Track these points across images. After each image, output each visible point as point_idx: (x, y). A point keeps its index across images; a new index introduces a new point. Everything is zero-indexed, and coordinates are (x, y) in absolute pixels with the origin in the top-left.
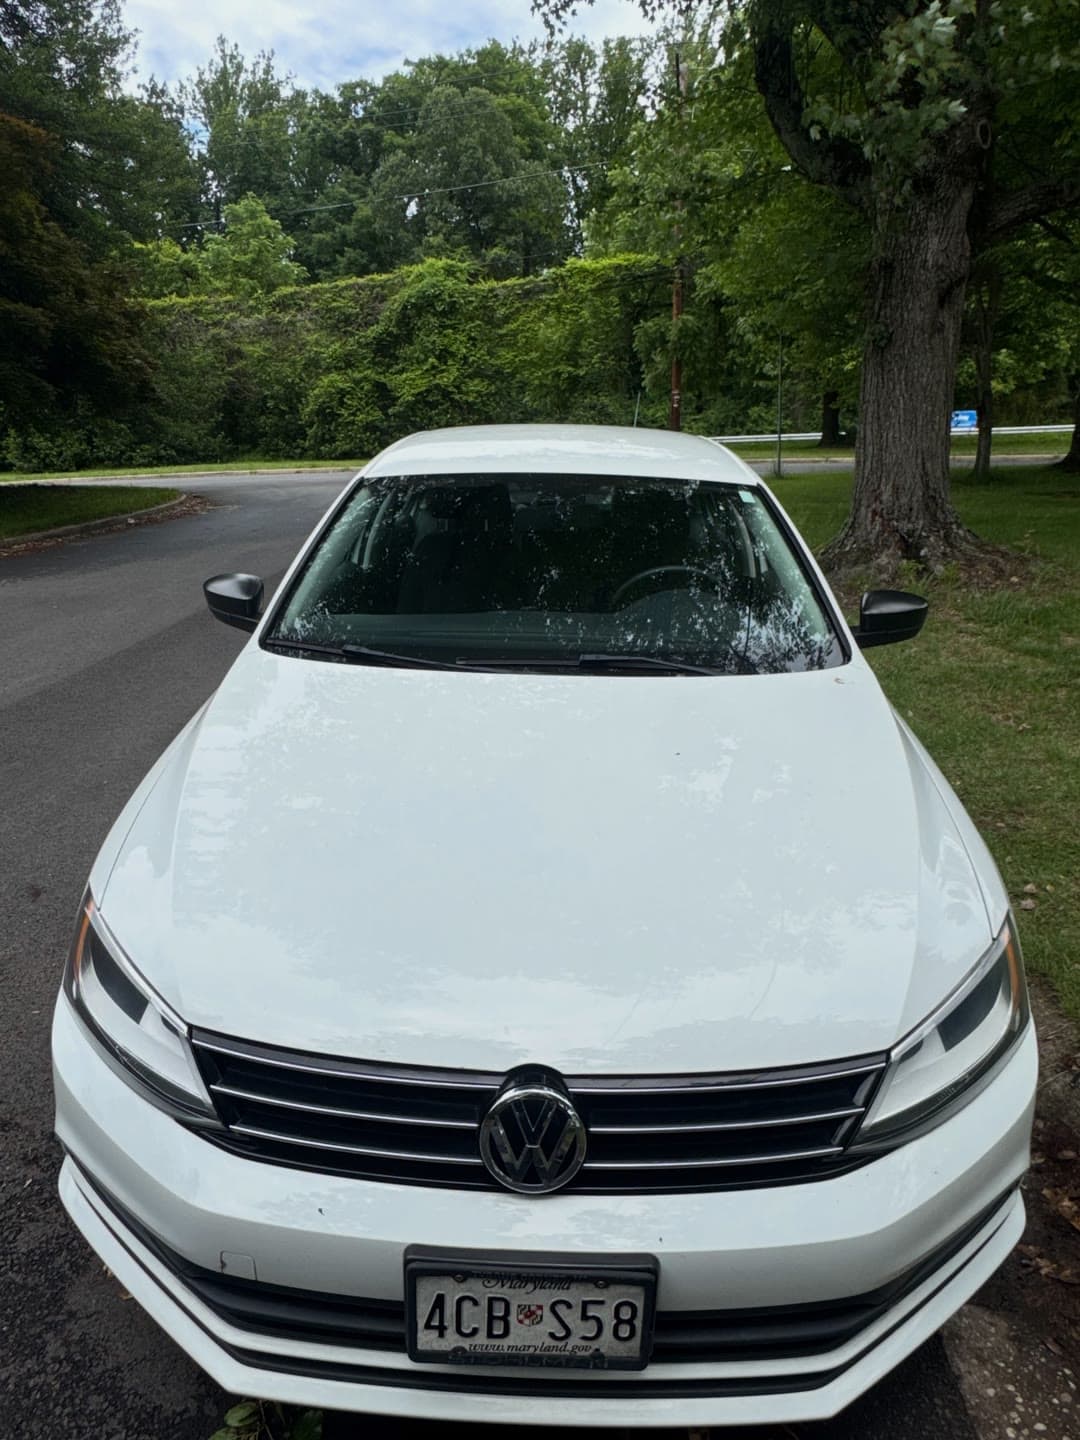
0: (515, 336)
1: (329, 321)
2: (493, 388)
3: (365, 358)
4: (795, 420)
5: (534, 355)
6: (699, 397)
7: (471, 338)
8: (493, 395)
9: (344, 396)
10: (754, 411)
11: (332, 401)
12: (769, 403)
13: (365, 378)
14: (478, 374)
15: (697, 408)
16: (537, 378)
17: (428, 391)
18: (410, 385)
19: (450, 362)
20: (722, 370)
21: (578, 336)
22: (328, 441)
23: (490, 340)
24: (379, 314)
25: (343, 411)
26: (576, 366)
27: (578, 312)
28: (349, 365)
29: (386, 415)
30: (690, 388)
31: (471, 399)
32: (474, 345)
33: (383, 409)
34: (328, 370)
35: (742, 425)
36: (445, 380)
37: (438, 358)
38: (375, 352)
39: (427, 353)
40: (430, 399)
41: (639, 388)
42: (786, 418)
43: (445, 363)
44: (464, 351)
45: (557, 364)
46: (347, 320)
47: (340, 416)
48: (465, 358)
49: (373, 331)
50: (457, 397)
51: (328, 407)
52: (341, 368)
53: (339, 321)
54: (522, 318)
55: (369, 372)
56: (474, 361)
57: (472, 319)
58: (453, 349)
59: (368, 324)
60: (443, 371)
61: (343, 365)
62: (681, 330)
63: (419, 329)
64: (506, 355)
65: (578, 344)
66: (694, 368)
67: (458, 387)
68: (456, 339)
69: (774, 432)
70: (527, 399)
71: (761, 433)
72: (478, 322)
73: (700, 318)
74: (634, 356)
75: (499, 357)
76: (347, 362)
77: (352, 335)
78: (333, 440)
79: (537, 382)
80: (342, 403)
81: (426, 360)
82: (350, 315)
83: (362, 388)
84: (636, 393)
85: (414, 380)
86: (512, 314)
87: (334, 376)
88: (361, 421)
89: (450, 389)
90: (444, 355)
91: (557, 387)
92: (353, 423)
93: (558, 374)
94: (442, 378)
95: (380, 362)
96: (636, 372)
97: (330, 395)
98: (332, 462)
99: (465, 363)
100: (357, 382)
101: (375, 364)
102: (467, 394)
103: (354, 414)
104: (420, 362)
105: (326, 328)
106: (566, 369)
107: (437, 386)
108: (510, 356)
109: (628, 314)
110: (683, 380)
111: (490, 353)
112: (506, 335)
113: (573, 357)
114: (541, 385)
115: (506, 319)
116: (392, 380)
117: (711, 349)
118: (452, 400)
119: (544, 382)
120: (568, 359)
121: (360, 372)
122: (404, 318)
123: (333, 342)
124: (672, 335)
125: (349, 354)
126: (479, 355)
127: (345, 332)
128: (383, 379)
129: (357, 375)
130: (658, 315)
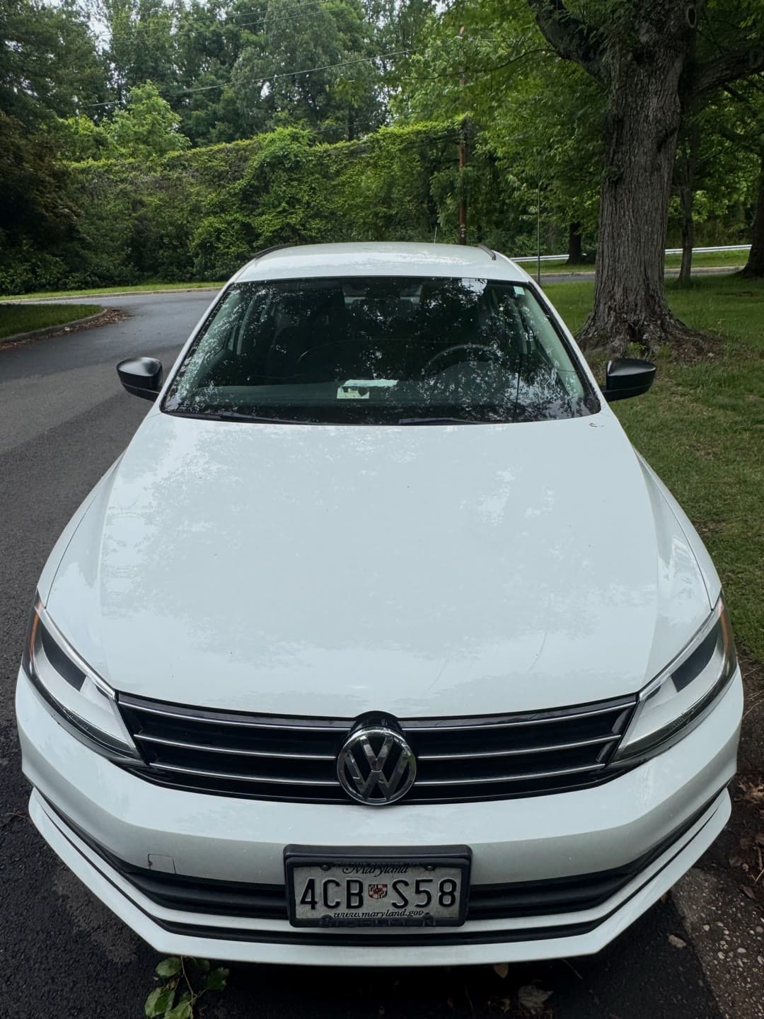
0: (344, 185)
1: (207, 177)
2: (329, 226)
3: (234, 205)
4: (549, 246)
5: (359, 200)
6: (479, 228)
7: (312, 188)
8: (329, 231)
9: (220, 233)
10: (520, 239)
11: (211, 237)
12: (530, 233)
13: (235, 220)
14: (318, 215)
15: (478, 237)
16: (362, 217)
17: (282, 229)
18: (268, 224)
19: (297, 207)
20: (495, 210)
21: (391, 185)
22: (210, 268)
23: (326, 189)
24: (243, 170)
25: (220, 245)
26: (390, 207)
27: (390, 167)
28: (223, 210)
29: (252, 247)
30: (472, 222)
31: (313, 234)
32: (314, 193)
33: (250, 243)
34: (208, 214)
35: (511, 250)
36: (293, 220)
37: (288, 203)
38: (242, 200)
39: (279, 199)
40: (284, 234)
41: (435, 224)
42: (542, 244)
43: (294, 208)
44: (307, 198)
45: (376, 206)
46: (220, 176)
47: (217, 248)
48: (308, 203)
49: (241, 184)
50: (303, 232)
51: (209, 242)
52: (217, 213)
53: (214, 177)
54: (350, 172)
55: (238, 215)
56: (315, 205)
57: (312, 174)
58: (299, 196)
59: (235, 179)
60: (292, 213)
61: (219, 210)
62: (464, 179)
63: (273, 182)
64: (339, 200)
65: (389, 191)
66: (475, 208)
67: (303, 225)
68: (301, 189)
69: (534, 255)
70: (354, 233)
71: (525, 255)
72: (317, 176)
73: (479, 170)
74: (430, 200)
75: (333, 202)
76: (220, 208)
77: (224, 187)
78: (213, 267)
79: (362, 220)
80: (218, 239)
81: (280, 204)
82: (222, 171)
83: (233, 227)
84: (434, 228)
85: (271, 221)
86: (342, 169)
87: (211, 219)
88: (234, 253)
89: (297, 227)
90: (293, 202)
91: (375, 224)
92: (227, 254)
93: (376, 214)
94: (291, 218)
95: (245, 207)
96: (433, 212)
97: (209, 233)
98: (212, 283)
99: (308, 207)
100: (229, 223)
101: (242, 209)
102: (310, 230)
103: (228, 247)
104: (275, 207)
105: (205, 182)
106: (382, 210)
107: (288, 224)
108: (341, 201)
109: (426, 168)
110: (468, 217)
111: (326, 199)
112: (338, 185)
113: (387, 201)
114: (365, 223)
115: (338, 173)
116: (256, 222)
117: (487, 193)
118: (299, 235)
119: (367, 220)
120: (383, 203)
121: (231, 215)
122: (262, 173)
123: (210, 193)
124: (458, 184)
125: (223, 202)
126: (319, 199)
127: (219, 185)
128: (247, 220)
129: (229, 218)
130: (448, 168)
